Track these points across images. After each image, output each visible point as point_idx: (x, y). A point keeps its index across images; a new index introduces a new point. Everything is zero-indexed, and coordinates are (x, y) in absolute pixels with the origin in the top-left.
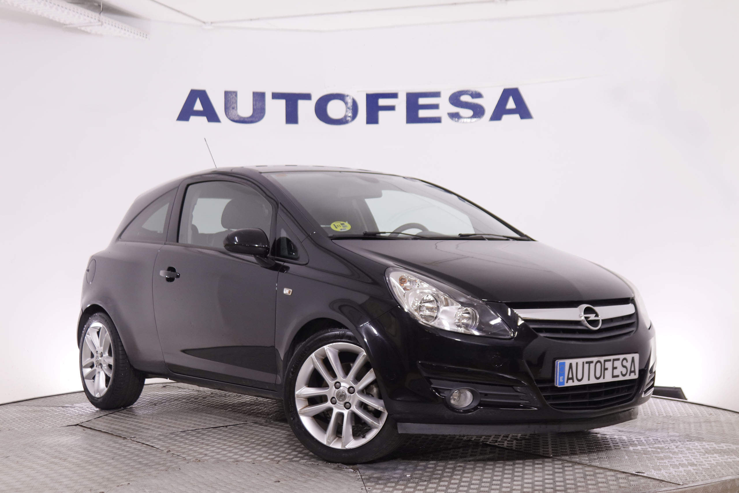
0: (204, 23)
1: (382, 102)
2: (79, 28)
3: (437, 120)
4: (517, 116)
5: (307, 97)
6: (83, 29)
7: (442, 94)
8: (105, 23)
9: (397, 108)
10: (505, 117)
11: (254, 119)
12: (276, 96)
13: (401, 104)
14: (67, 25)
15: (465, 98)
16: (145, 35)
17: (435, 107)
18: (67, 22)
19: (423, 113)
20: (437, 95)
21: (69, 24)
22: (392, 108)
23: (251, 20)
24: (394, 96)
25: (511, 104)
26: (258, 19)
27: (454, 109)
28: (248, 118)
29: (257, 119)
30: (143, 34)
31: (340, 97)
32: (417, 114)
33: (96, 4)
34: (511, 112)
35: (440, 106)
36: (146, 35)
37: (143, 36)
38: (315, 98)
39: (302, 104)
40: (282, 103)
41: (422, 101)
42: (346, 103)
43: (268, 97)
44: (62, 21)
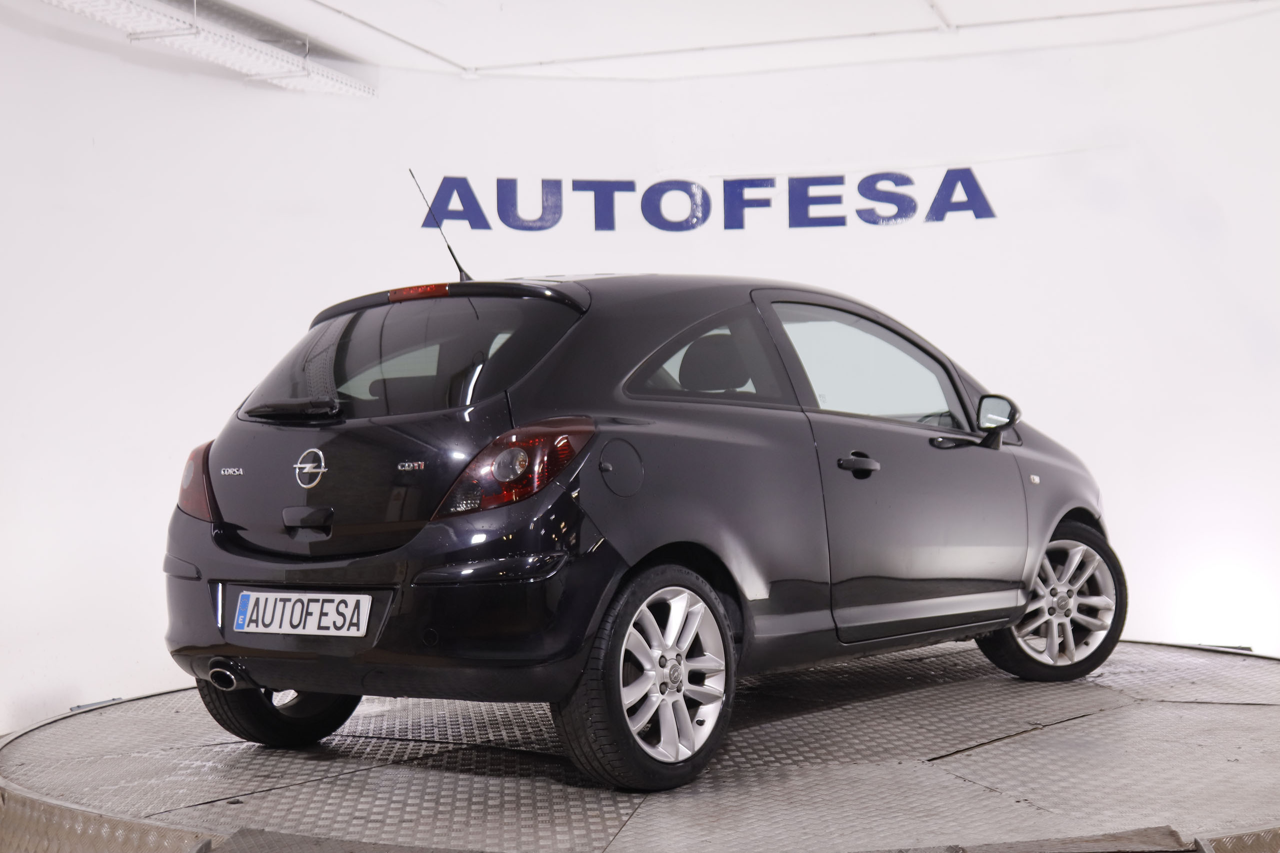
0: (464, 69)
1: (749, 193)
2: (269, 81)
3: (839, 221)
4: (970, 214)
5: (629, 186)
6: (275, 82)
7: (847, 180)
8: (313, 71)
9: (773, 203)
10: (950, 216)
11: (544, 224)
12: (579, 186)
13: (780, 196)
14: (251, 76)
15: (885, 186)
16: (371, 91)
17: (836, 200)
18: (253, 72)
19: (815, 211)
20: (838, 180)
21: (256, 75)
22: (765, 203)
23: (541, 64)
24: (767, 183)
25: (959, 195)
26: (553, 62)
27: (867, 204)
28: (534, 221)
29: (549, 224)
30: (369, 89)
31: (684, 186)
32: (806, 211)
33: (299, 42)
34: (959, 207)
35: (844, 199)
36: (373, 90)
37: (369, 92)
38: (641, 188)
39: (620, 198)
40: (589, 197)
41: (814, 191)
42: (692, 196)
43: (567, 187)
44: (244, 71)
